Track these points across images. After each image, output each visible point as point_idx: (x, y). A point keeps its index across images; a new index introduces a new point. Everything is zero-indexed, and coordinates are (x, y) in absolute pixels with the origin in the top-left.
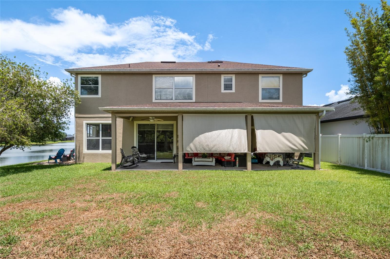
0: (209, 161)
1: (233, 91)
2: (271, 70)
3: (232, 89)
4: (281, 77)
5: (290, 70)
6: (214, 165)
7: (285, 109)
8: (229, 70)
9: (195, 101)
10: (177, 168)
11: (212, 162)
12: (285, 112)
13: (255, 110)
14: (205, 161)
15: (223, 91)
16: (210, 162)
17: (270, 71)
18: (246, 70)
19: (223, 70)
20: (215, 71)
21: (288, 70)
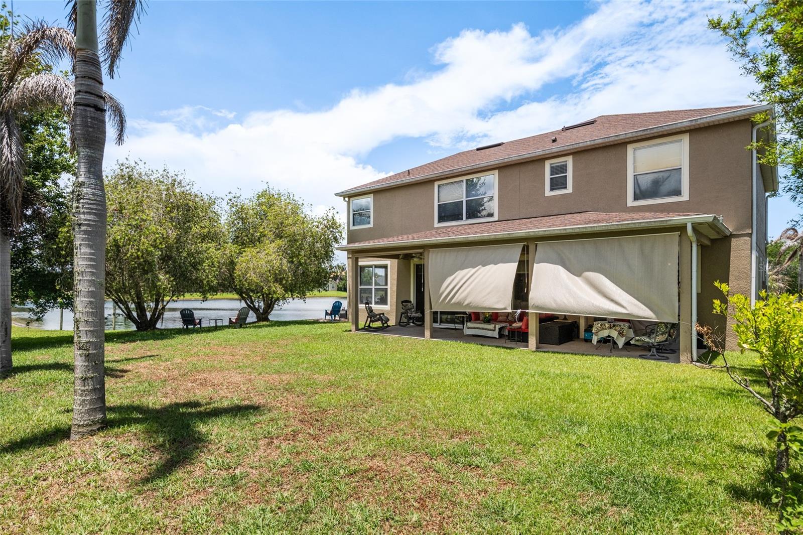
0: (488, 330)
1: (569, 189)
2: (649, 132)
3: (566, 187)
4: (686, 138)
5: (699, 122)
6: (498, 337)
7: (591, 227)
8: (554, 150)
9: (497, 219)
10: (423, 335)
11: (494, 330)
12: (592, 234)
13: (532, 234)
14: (483, 329)
15: (548, 193)
16: (491, 330)
17: (645, 133)
18: (589, 143)
19: (541, 153)
20: (526, 158)
21: (694, 123)
